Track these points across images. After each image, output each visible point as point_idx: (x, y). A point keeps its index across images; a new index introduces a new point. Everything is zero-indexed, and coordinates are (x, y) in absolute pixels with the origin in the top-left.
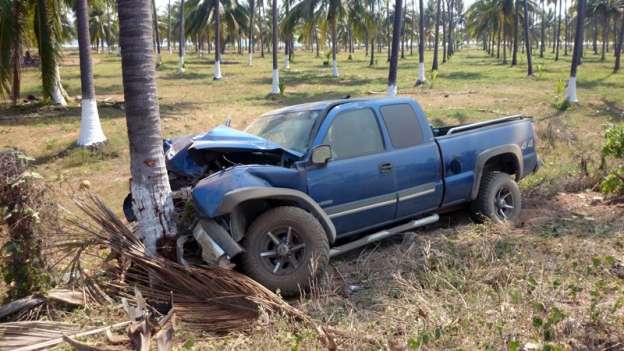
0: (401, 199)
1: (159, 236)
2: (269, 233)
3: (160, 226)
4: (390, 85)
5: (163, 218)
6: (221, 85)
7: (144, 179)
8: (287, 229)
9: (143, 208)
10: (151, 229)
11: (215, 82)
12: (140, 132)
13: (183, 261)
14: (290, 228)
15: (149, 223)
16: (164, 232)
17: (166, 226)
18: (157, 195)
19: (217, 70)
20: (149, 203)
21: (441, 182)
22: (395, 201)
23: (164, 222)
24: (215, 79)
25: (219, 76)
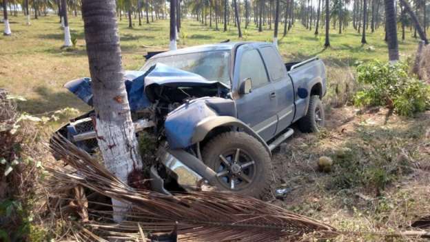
0: (280, 119)
1: (130, 170)
2: (221, 156)
3: (131, 160)
4: (171, 40)
5: (133, 152)
6: (13, 40)
7: (115, 115)
8: (236, 151)
9: (115, 145)
10: (123, 163)
11: (6, 37)
12: (108, 68)
13: (165, 191)
14: (238, 150)
15: (121, 159)
16: (134, 165)
17: (135, 160)
18: (127, 130)
19: (7, 28)
20: (120, 139)
21: (293, 105)
22: (276, 121)
23: (134, 156)
24: (5, 34)
25: (9, 32)
